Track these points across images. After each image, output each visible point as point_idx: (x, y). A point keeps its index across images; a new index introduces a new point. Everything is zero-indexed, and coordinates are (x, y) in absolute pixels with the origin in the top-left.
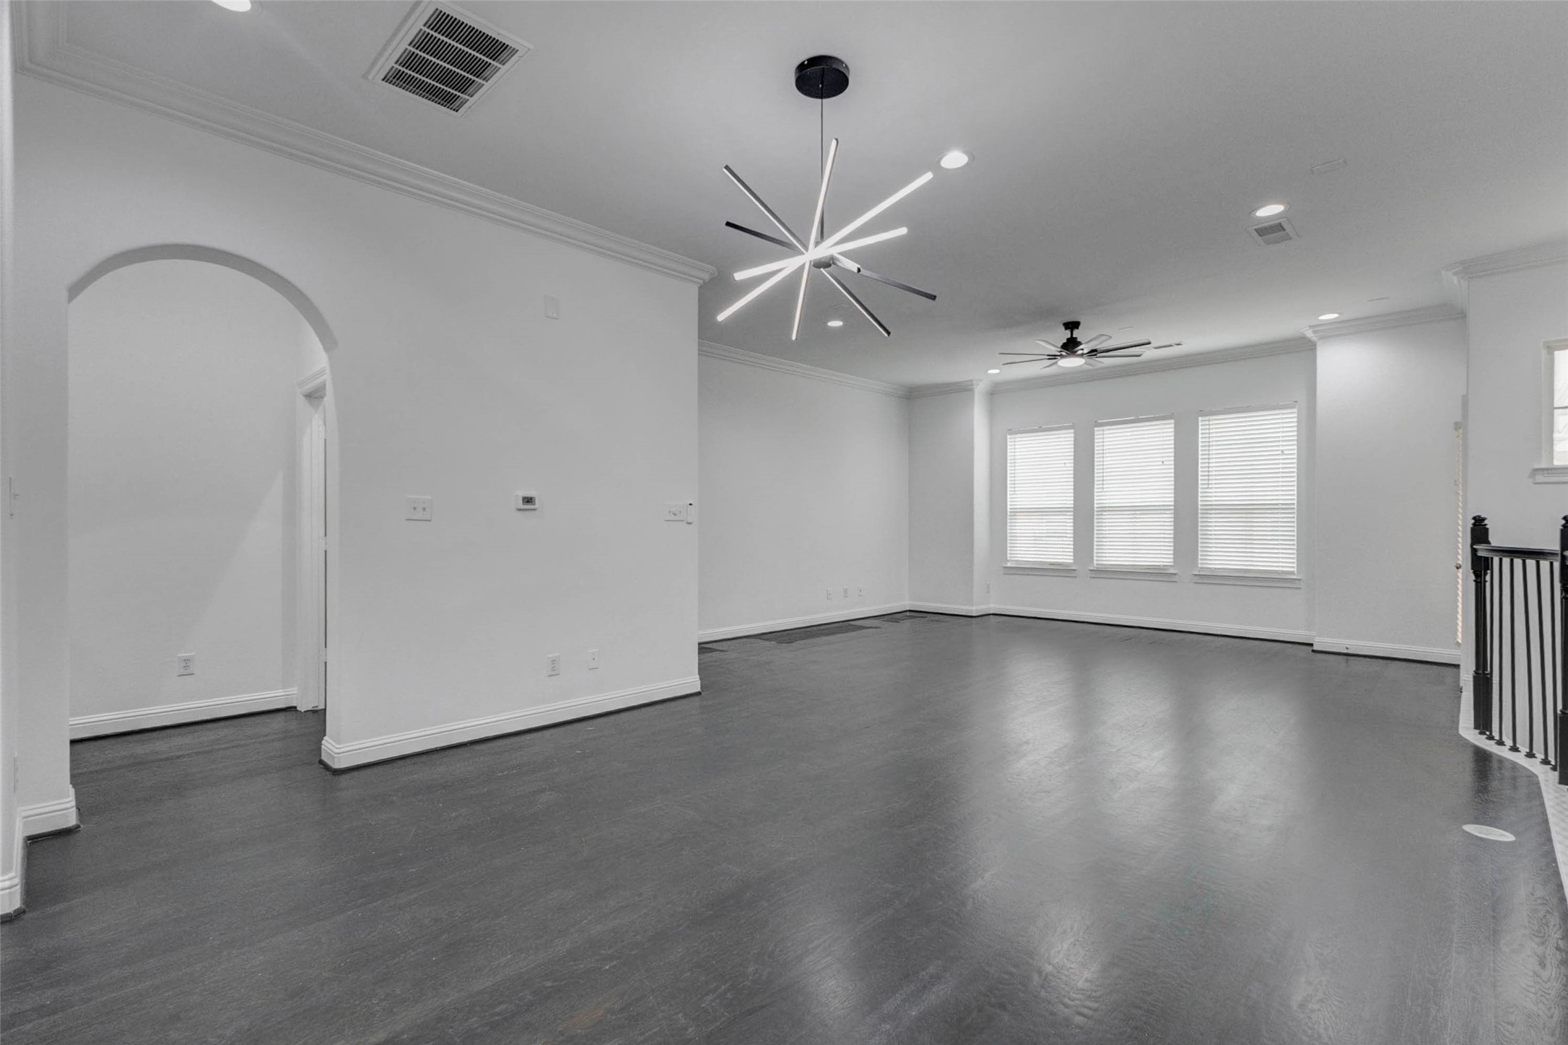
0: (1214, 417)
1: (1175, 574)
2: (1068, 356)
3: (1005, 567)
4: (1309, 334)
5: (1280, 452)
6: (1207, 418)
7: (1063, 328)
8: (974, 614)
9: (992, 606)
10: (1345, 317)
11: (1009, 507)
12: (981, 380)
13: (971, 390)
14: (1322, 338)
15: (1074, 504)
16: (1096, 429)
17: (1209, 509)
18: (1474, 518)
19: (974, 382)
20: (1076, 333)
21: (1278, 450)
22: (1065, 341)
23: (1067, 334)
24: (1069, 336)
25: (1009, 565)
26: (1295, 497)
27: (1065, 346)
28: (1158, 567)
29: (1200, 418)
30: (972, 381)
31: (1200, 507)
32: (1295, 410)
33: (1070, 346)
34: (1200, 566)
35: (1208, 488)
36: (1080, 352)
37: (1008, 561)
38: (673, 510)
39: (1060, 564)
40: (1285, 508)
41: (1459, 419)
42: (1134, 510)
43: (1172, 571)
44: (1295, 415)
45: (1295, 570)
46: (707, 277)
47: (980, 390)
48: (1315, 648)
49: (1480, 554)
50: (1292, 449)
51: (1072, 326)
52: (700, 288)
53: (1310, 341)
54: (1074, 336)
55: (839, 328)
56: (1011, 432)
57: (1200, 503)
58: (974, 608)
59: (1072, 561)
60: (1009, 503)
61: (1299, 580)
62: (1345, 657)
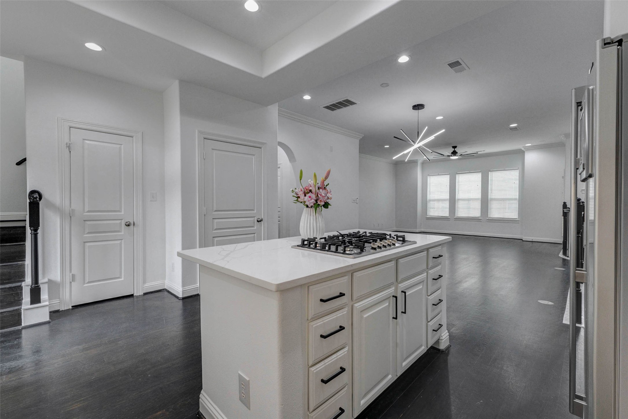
0: (494, 172)
1: (481, 219)
2: (453, 156)
3: (427, 218)
4: (523, 149)
5: (514, 183)
6: (491, 172)
7: (452, 148)
8: (417, 232)
9: (422, 229)
10: (533, 145)
11: (428, 199)
12: (420, 159)
13: (417, 162)
14: (527, 150)
15: (449, 198)
16: (457, 175)
17: (492, 200)
18: (564, 202)
19: (418, 160)
20: (456, 149)
21: (513, 182)
22: (452, 151)
23: (453, 149)
24: (454, 150)
25: (428, 217)
26: (518, 196)
27: (452, 153)
28: (476, 217)
29: (489, 172)
30: (417, 160)
31: (489, 199)
32: (518, 171)
33: (454, 153)
34: (489, 217)
35: (492, 193)
36: (457, 155)
37: (427, 215)
38: (354, 200)
39: (445, 217)
40: (515, 199)
41: (563, 176)
42: (469, 200)
43: (480, 218)
44: (518, 172)
45: (517, 218)
46: (361, 137)
47: (419, 162)
48: (523, 240)
49: (565, 211)
50: (517, 182)
51: (455, 147)
52: (360, 141)
53: (523, 150)
54: (455, 150)
55: (388, 147)
56: (429, 175)
57: (489, 198)
58: (417, 230)
59: (448, 216)
60: (428, 198)
61: (519, 220)
62: (532, 242)
